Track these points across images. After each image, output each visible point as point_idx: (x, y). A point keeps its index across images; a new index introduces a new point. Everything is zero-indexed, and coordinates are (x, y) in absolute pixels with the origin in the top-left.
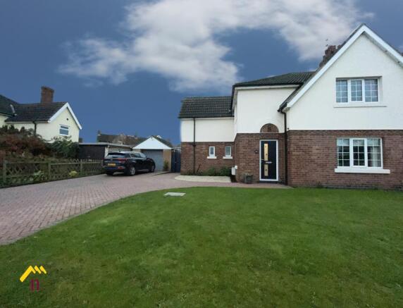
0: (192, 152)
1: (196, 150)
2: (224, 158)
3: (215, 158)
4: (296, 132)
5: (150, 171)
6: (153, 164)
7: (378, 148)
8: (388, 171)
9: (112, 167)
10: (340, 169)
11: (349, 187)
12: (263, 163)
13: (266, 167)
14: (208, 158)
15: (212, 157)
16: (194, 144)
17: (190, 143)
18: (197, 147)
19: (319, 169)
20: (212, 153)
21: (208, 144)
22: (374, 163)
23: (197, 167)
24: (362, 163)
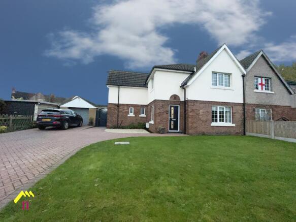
0: (117, 111)
1: (120, 110)
2: (140, 116)
3: (134, 116)
4: (191, 101)
5: (79, 126)
6: (82, 120)
7: (230, 112)
8: (234, 125)
9: (47, 122)
10: (214, 124)
11: (217, 134)
12: (171, 120)
13: (172, 123)
14: (129, 115)
15: (131, 115)
16: (118, 105)
17: (115, 104)
18: (121, 107)
19: (203, 124)
20: (131, 112)
21: (128, 106)
22: (228, 121)
23: (120, 122)
24: (223, 121)
